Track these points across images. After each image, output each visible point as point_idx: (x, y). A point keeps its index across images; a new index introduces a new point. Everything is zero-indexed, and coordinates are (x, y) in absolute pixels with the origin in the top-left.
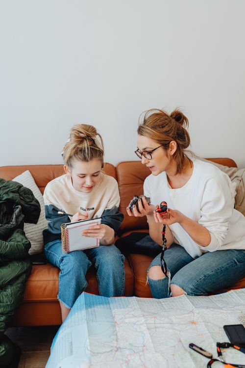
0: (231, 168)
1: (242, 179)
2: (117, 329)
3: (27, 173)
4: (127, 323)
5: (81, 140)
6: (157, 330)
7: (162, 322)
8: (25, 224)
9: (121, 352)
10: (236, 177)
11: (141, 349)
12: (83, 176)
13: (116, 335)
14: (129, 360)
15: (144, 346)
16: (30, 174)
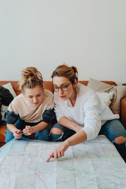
0: (112, 85)
1: (116, 90)
2: (27, 147)
3: (10, 84)
4: (33, 145)
5: (27, 77)
6: (47, 150)
7: (50, 146)
8: (2, 105)
9: (24, 156)
10: (113, 89)
11: (34, 156)
12: (31, 97)
13: (25, 150)
14: (25, 159)
15: (36, 155)
16: (11, 84)
